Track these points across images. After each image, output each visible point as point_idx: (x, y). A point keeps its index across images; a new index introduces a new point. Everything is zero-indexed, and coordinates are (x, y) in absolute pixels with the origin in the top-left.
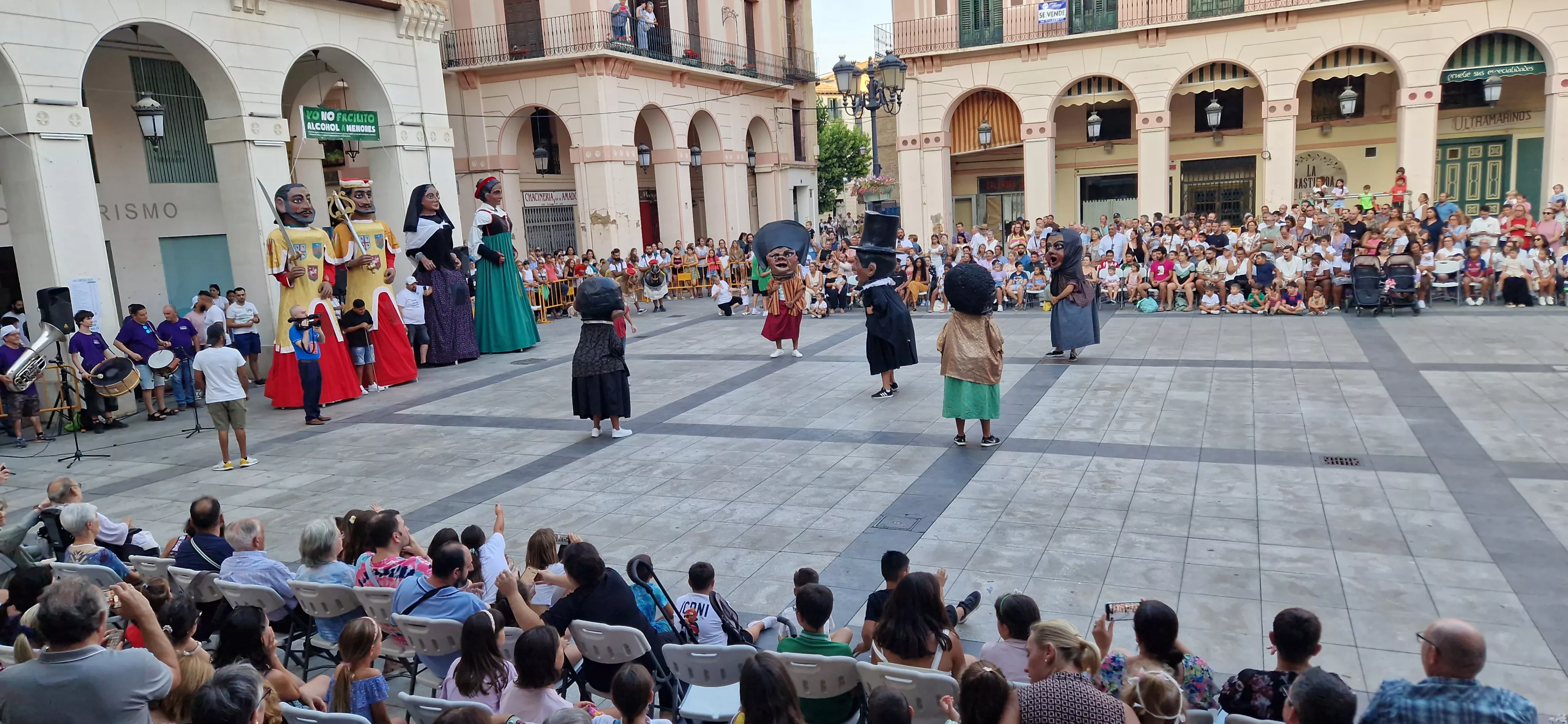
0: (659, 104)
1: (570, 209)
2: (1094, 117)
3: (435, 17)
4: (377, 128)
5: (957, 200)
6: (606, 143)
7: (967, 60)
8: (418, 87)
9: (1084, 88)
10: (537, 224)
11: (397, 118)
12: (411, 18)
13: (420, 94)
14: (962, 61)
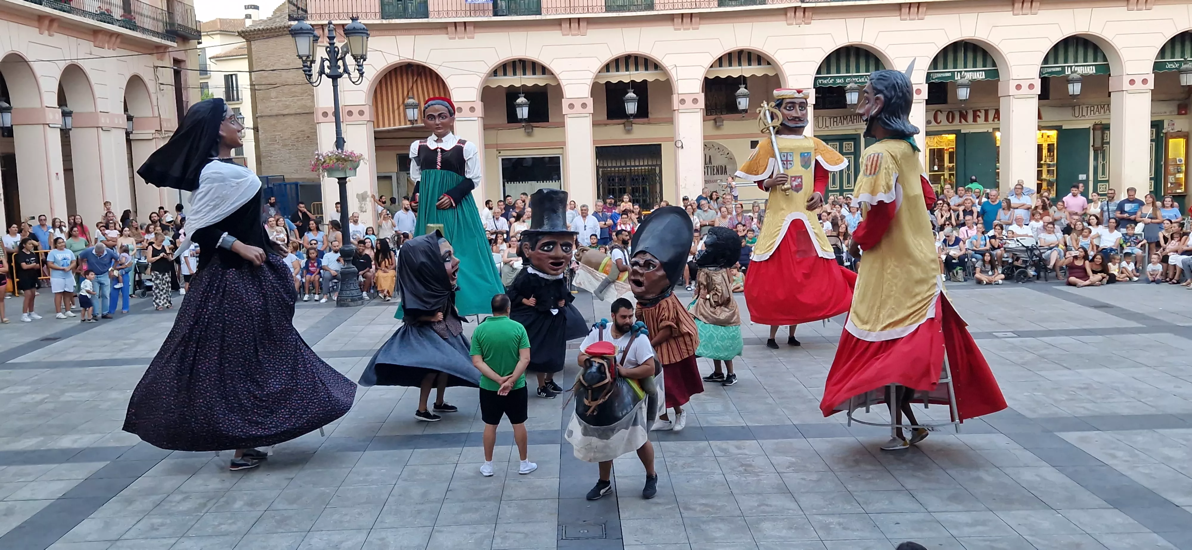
2: (522, 99)
5: (381, 178)
7: (392, 32)
9: (510, 70)
14: (388, 32)
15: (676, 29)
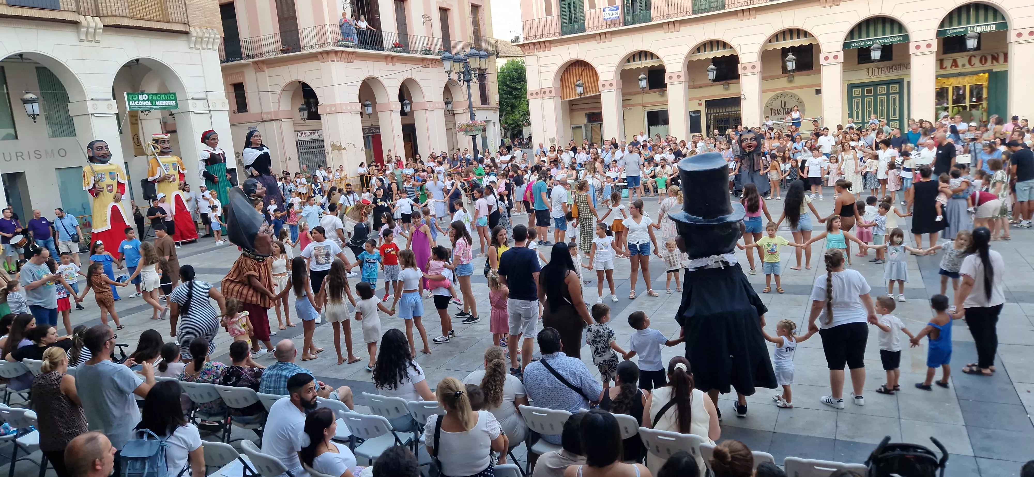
0: (376, 75)
1: (322, 141)
2: (642, 76)
3: (212, 36)
4: (176, 102)
5: (574, 128)
6: (338, 101)
7: (566, 43)
8: (204, 77)
9: (637, 58)
10: (307, 151)
11: (190, 95)
12: (196, 37)
13: (205, 80)
14: (563, 43)
15: (739, 21)
